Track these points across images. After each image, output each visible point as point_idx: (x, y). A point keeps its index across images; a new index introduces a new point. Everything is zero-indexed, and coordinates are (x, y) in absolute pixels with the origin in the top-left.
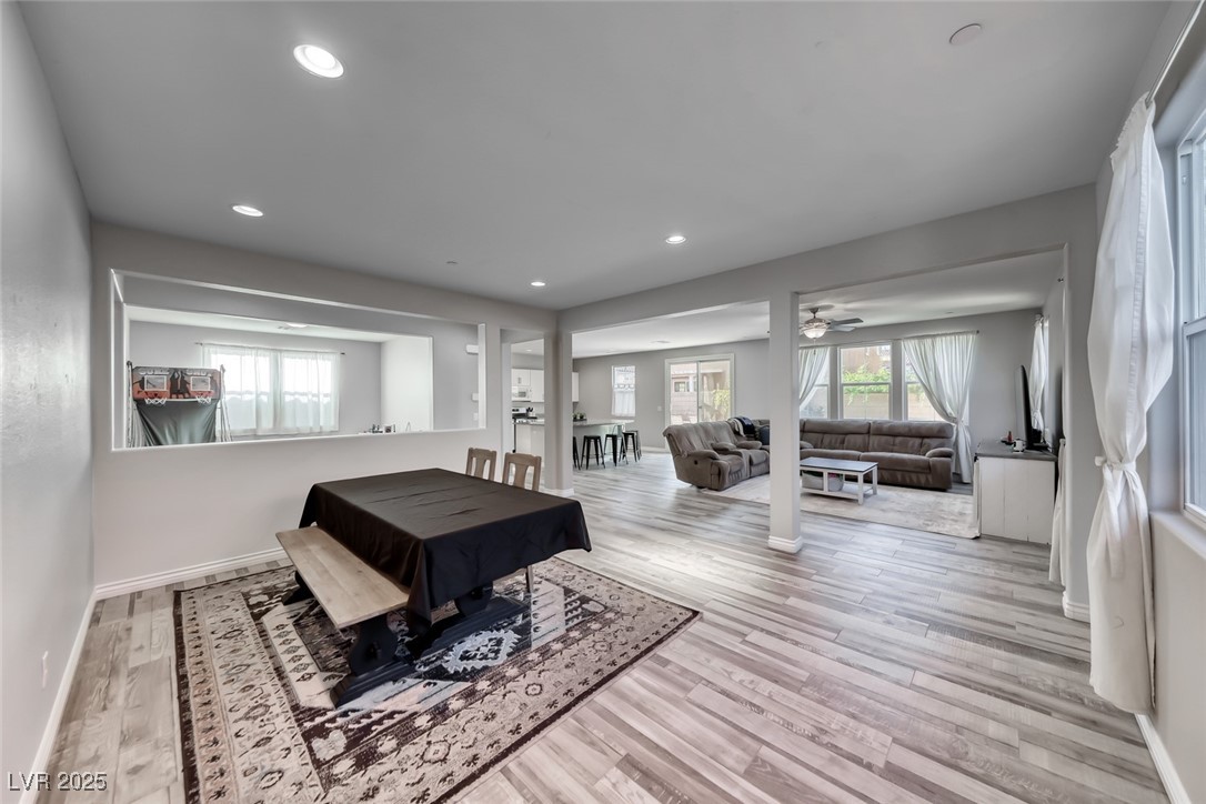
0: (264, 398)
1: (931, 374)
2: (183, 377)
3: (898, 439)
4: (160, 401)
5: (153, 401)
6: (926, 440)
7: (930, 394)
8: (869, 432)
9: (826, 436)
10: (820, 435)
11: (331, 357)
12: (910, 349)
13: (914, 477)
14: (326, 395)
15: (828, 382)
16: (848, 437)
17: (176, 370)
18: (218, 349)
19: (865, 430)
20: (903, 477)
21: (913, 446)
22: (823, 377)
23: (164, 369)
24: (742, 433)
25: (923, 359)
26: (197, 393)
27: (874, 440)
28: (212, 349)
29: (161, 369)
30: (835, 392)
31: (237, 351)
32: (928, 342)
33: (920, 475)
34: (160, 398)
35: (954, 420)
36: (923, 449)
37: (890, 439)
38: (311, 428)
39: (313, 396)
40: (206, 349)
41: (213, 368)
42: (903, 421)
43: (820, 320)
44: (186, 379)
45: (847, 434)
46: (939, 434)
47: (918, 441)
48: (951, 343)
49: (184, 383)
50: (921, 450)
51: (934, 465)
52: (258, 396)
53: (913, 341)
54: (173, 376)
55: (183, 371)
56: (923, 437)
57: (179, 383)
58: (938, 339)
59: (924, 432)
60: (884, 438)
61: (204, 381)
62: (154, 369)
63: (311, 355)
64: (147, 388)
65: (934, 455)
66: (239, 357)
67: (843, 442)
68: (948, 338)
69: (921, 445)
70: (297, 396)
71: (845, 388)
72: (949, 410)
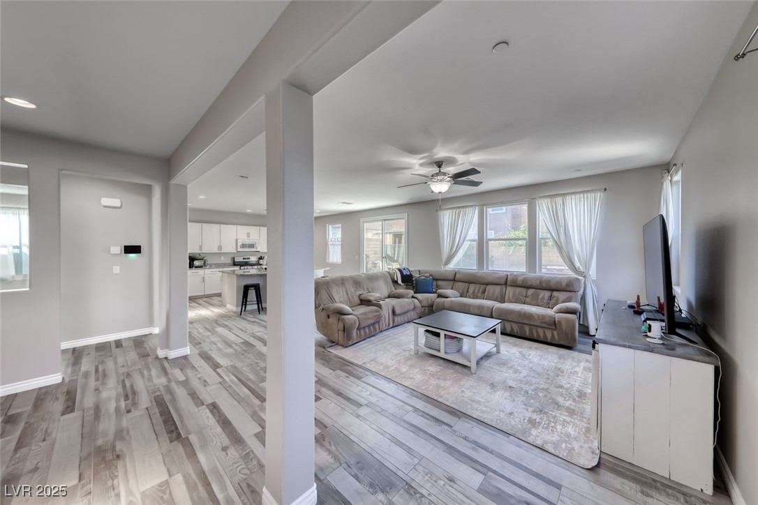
1: (562, 230)
3: (531, 291)
6: (555, 294)
7: (560, 249)
8: (506, 284)
9: (471, 285)
10: (467, 284)
12: (544, 208)
13: (541, 332)
15: (477, 238)
16: (488, 288)
19: (503, 282)
20: (531, 331)
21: (543, 298)
22: (473, 233)
24: (400, 282)
25: (555, 216)
27: (510, 291)
30: (482, 245)
32: (559, 200)
33: (546, 331)
35: (581, 274)
36: (553, 301)
37: (524, 291)
42: (538, 274)
43: (444, 174)
45: (487, 284)
46: (567, 288)
47: (547, 294)
48: (580, 199)
50: (549, 304)
51: (559, 322)
53: (546, 200)
56: (552, 290)
58: (568, 198)
59: (553, 285)
60: (518, 290)
65: (560, 311)
67: (484, 292)
68: (578, 196)
69: (551, 297)
71: (490, 242)
72: (578, 264)
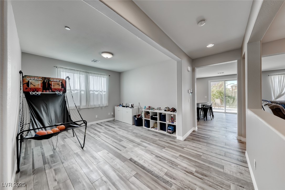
0: (83, 93)
2: (49, 82)
4: (38, 93)
5: (34, 93)
11: (106, 76)
14: (104, 92)
17: (45, 78)
18: (64, 70)
23: (40, 77)
26: (56, 89)
28: (61, 70)
29: (38, 77)
31: (72, 71)
34: (38, 92)
38: (99, 105)
39: (100, 92)
40: (59, 69)
41: (62, 78)
44: (50, 83)
49: (50, 85)
52: (80, 92)
54: (44, 81)
55: (49, 79)
57: (46, 84)
61: (58, 84)
62: (34, 77)
63: (99, 76)
64: (31, 86)
66: (72, 74)
70: (94, 92)
